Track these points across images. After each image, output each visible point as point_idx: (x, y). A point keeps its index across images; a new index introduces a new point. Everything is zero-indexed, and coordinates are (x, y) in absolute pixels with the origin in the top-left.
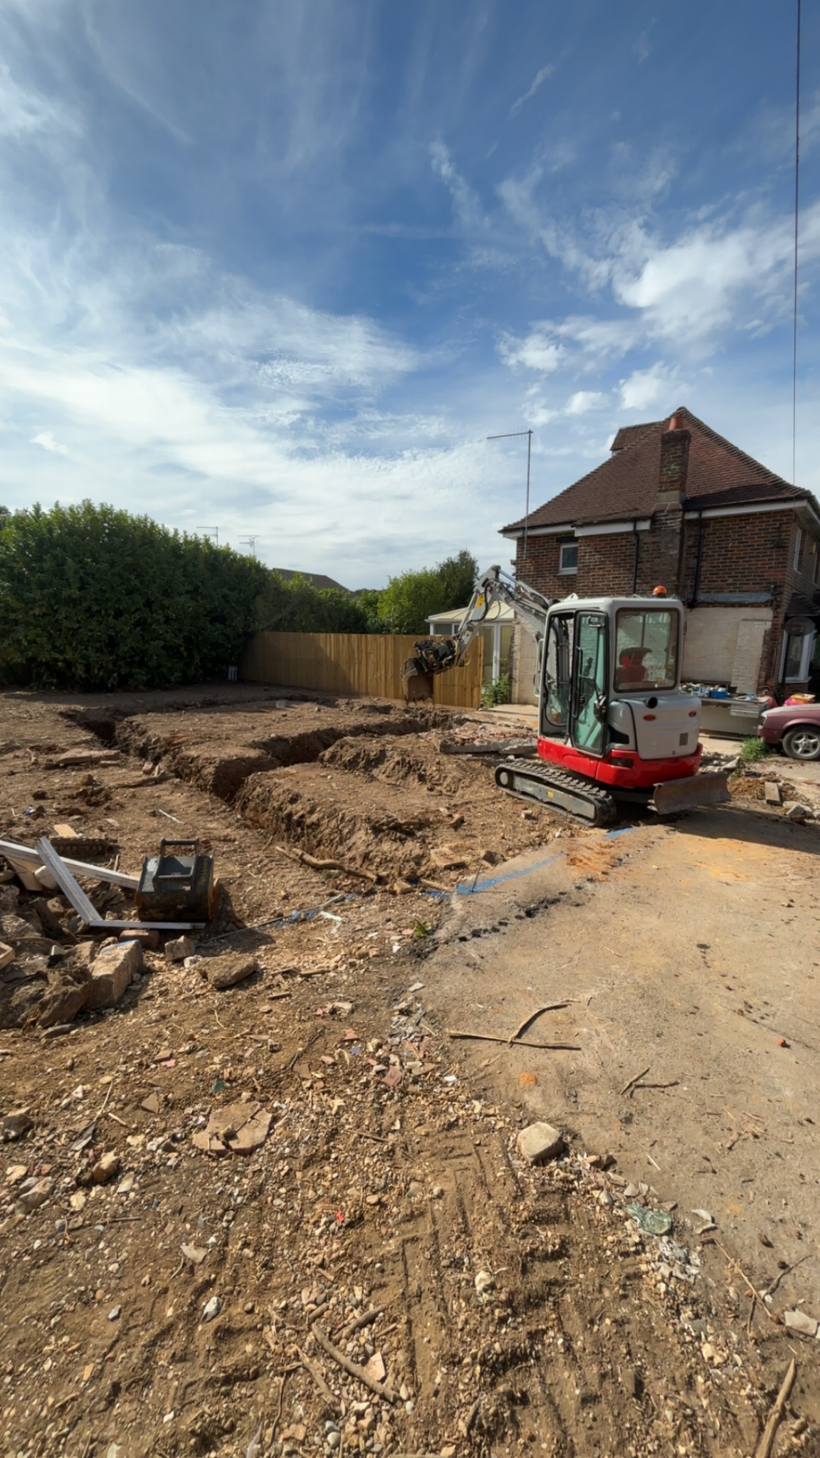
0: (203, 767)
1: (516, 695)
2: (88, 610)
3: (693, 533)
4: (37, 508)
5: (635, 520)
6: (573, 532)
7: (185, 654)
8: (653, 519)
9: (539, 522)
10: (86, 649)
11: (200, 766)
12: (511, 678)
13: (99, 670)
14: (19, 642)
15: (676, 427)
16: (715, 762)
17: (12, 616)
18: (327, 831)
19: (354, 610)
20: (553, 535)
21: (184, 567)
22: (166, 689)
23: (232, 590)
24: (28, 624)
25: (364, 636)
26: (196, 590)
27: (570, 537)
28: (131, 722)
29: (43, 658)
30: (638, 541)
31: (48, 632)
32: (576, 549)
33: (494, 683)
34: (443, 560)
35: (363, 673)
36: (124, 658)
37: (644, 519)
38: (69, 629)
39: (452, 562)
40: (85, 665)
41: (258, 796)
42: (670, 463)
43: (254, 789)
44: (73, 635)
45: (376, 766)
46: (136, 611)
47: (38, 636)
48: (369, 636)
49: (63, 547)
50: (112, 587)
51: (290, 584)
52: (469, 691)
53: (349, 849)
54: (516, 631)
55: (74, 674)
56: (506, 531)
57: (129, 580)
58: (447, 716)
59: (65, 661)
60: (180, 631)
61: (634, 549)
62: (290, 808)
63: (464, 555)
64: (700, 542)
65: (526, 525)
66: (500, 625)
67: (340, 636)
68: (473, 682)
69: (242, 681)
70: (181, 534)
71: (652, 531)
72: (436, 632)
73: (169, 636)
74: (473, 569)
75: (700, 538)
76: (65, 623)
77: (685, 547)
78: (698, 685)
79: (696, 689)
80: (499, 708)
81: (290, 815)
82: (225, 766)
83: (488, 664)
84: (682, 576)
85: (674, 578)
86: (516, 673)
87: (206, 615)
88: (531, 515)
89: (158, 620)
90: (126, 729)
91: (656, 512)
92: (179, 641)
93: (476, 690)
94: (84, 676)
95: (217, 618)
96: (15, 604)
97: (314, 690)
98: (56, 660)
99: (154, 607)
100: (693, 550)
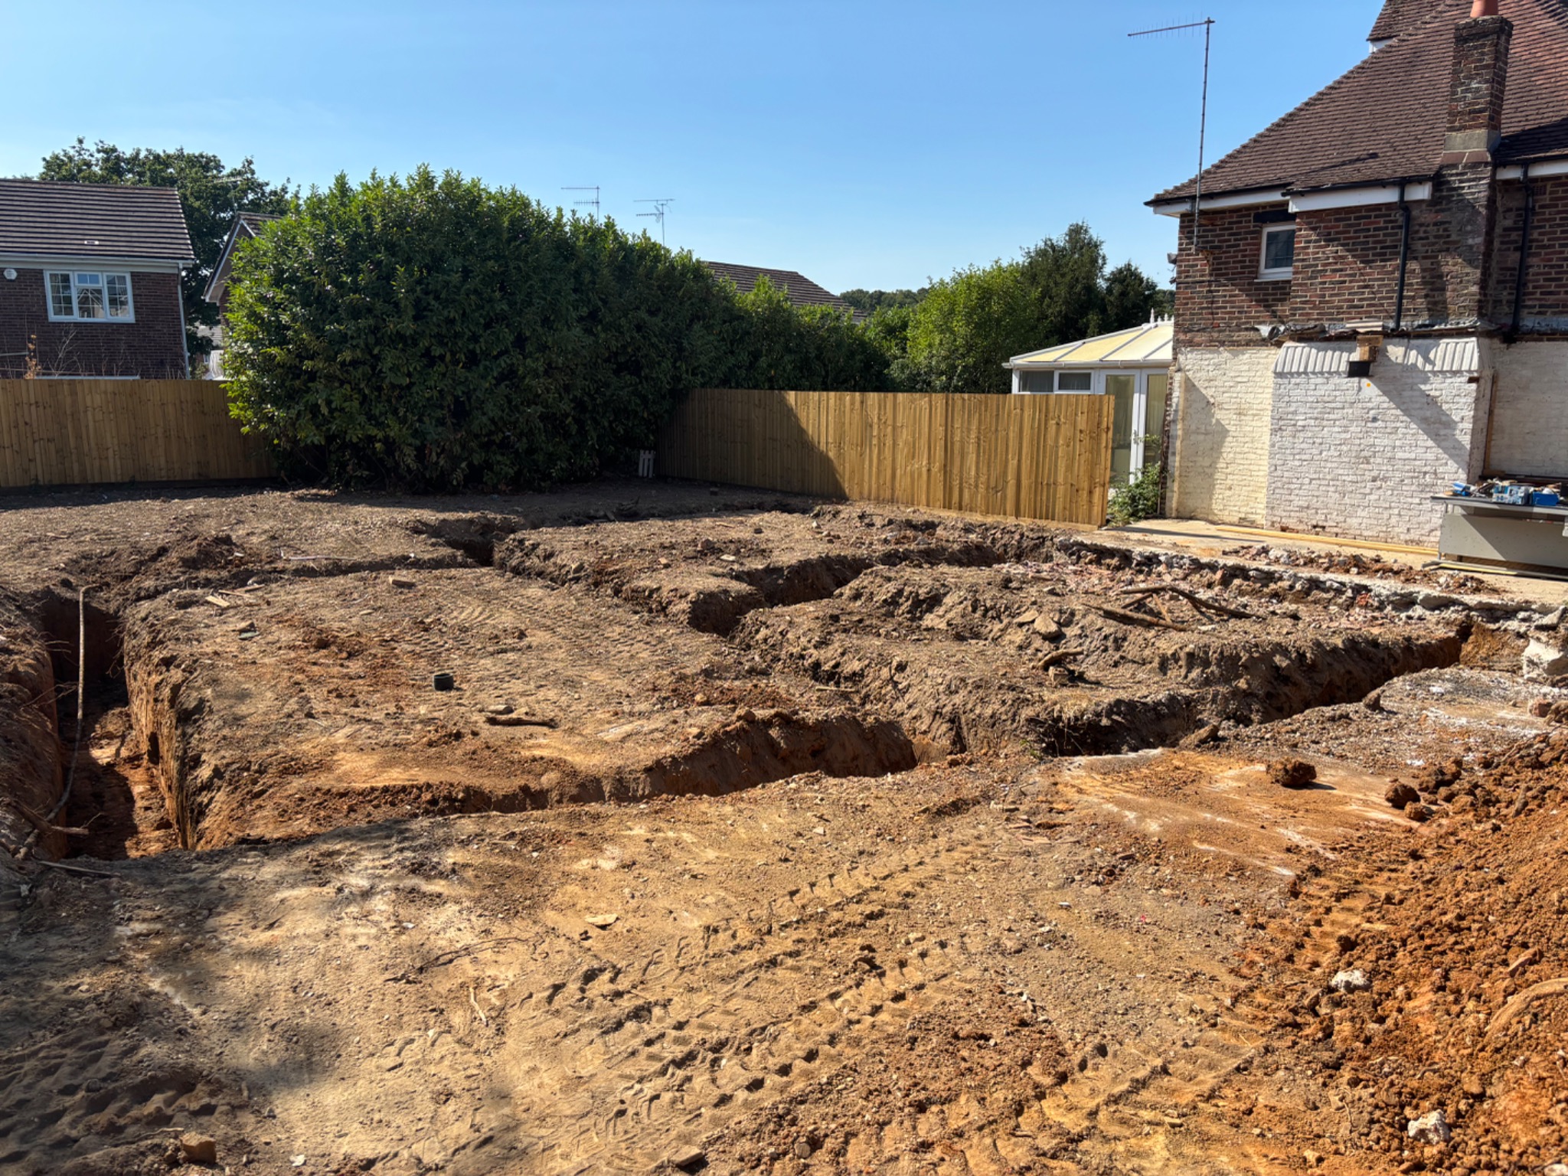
0: (669, 603)
1: (1173, 502)
2: (427, 353)
3: (1514, 204)
4: (341, 183)
5: (1402, 183)
6: (1286, 204)
7: (574, 429)
8: (1438, 180)
9: (1222, 186)
10: (420, 420)
11: (665, 601)
12: (1164, 469)
13: (438, 455)
14: (314, 409)
15: (1485, 13)
16: (1522, 615)
17: (307, 365)
18: (877, 683)
19: (863, 344)
20: (1249, 208)
21: (577, 274)
22: (540, 491)
23: (652, 313)
24: (330, 378)
25: (890, 395)
26: (593, 316)
27: (1279, 213)
28: (521, 542)
29: (354, 436)
30: (1408, 219)
31: (360, 391)
32: (1294, 231)
33: (1132, 481)
34: (1035, 242)
35: (888, 462)
36: (477, 436)
37: (1419, 180)
38: (393, 386)
39: (1053, 247)
40: (417, 449)
41: (765, 640)
42: (1471, 78)
43: (757, 631)
44: (400, 397)
45: (930, 610)
46: (501, 354)
47: (347, 398)
48: (900, 396)
49: (391, 248)
50: (464, 314)
51: (749, 299)
52: (1085, 494)
53: (910, 707)
54: (1176, 385)
55: (397, 464)
56: (1159, 202)
57: (490, 300)
58: (1044, 539)
59: (386, 441)
60: (567, 388)
61: (1402, 234)
62: (815, 654)
63: (1076, 233)
64: (1525, 222)
65: (1197, 190)
66: (1145, 373)
67: (847, 396)
68: (1091, 477)
69: (662, 477)
70: (567, 217)
71: (1434, 202)
72: (1024, 386)
73: (551, 397)
74: (1094, 261)
75: (1526, 214)
76: (390, 378)
77: (1498, 230)
78: (1506, 483)
79: (1503, 490)
80: (1143, 524)
81: (817, 665)
82: (704, 601)
83: (1122, 444)
84: (1492, 283)
85: (1475, 289)
86: (1175, 462)
87: (607, 360)
88: (1208, 172)
89: (535, 370)
90: (512, 552)
91: (1441, 168)
92: (566, 406)
93: (1097, 491)
94: (413, 466)
95: (629, 365)
96: (315, 345)
97: (797, 495)
98: (371, 439)
99: (529, 348)
100: (1514, 236)
